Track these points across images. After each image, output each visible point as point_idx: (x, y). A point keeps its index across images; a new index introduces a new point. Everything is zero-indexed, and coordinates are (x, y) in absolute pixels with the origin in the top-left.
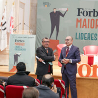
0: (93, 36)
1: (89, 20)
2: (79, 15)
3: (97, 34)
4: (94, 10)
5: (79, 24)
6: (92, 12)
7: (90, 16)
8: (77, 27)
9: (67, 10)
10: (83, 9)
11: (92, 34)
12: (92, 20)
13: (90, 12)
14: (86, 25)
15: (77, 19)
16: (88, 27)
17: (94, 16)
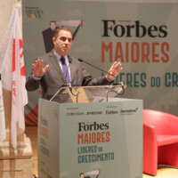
0: (138, 78)
1: (127, 44)
2: (106, 34)
3: (145, 74)
4: (137, 22)
5: (107, 54)
6: (133, 27)
7: (129, 35)
8: (103, 60)
9: (81, 25)
10: (114, 22)
11: (136, 74)
12: (133, 44)
13: (129, 27)
14: (121, 57)
15: (103, 44)
16: (127, 61)
17: (138, 35)
